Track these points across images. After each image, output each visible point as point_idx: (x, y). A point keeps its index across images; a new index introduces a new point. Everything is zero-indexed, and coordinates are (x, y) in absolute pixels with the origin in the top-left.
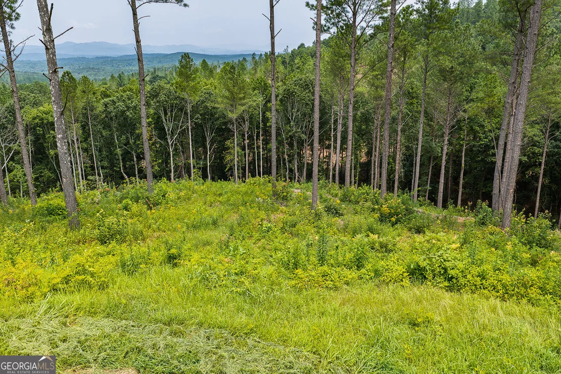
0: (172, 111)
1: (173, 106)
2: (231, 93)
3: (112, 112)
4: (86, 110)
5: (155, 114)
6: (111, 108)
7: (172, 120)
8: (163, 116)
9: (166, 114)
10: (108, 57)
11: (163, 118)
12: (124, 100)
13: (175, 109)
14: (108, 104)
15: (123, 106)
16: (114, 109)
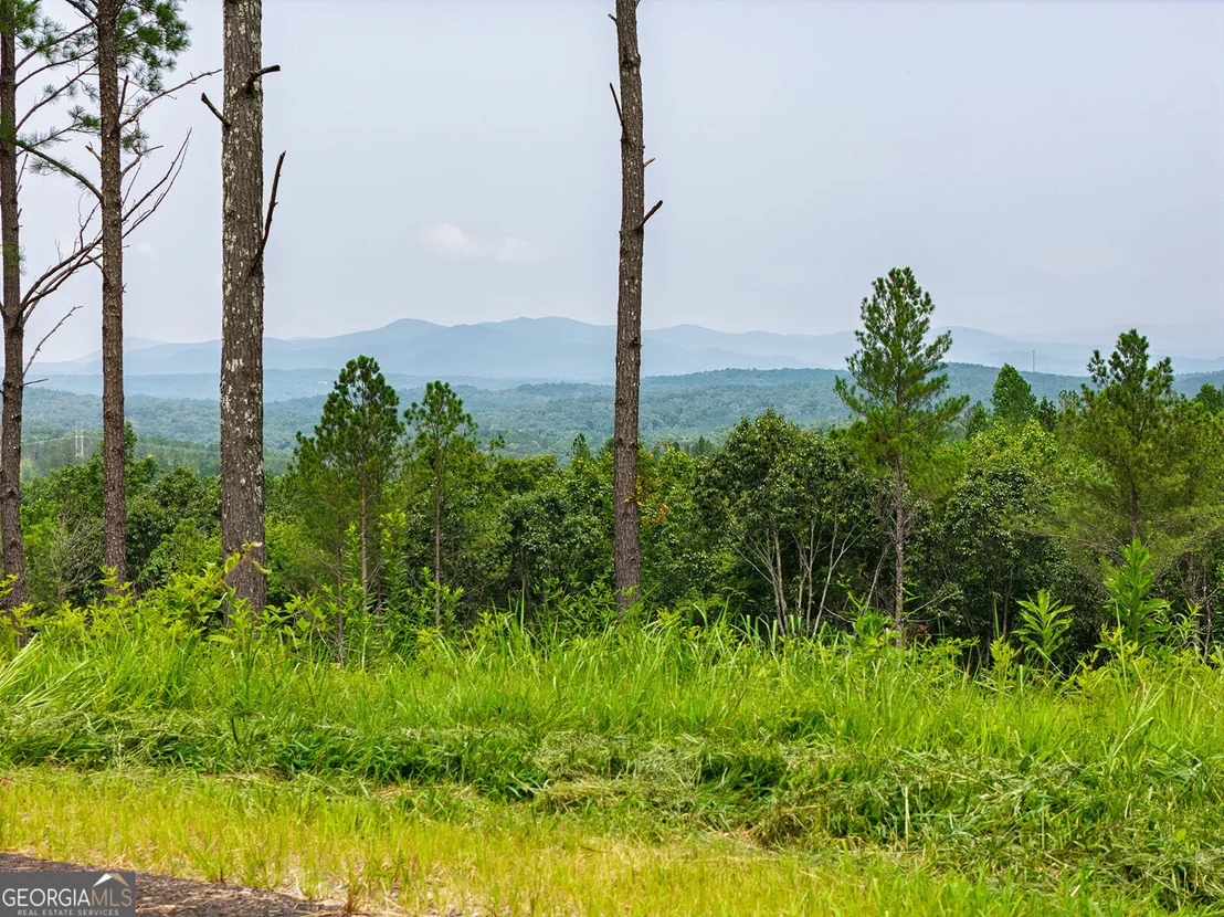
0: (821, 562)
1: (828, 538)
2: (1126, 472)
3: (540, 552)
4: (426, 541)
5: (740, 572)
6: (537, 536)
7: (817, 599)
8: (778, 582)
9: (791, 569)
10: (575, 387)
11: (779, 590)
12: (599, 503)
13: (837, 552)
14: (528, 515)
15: (596, 531)
16: (555, 539)
